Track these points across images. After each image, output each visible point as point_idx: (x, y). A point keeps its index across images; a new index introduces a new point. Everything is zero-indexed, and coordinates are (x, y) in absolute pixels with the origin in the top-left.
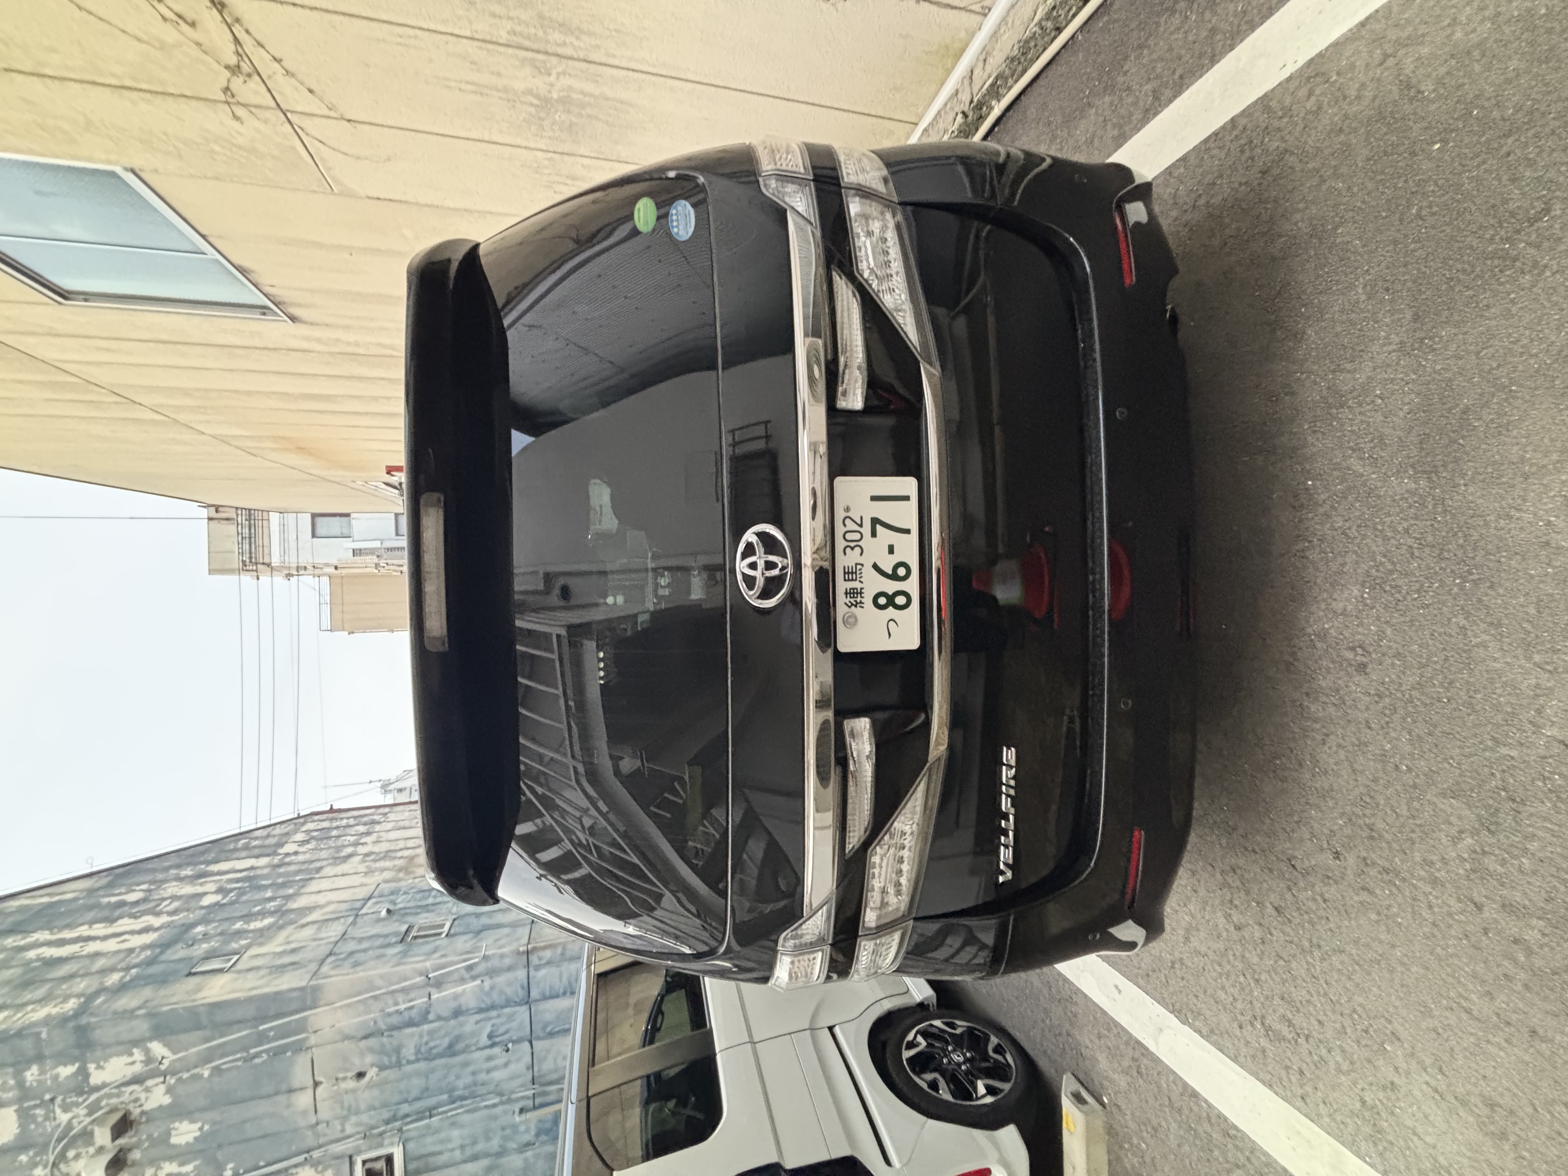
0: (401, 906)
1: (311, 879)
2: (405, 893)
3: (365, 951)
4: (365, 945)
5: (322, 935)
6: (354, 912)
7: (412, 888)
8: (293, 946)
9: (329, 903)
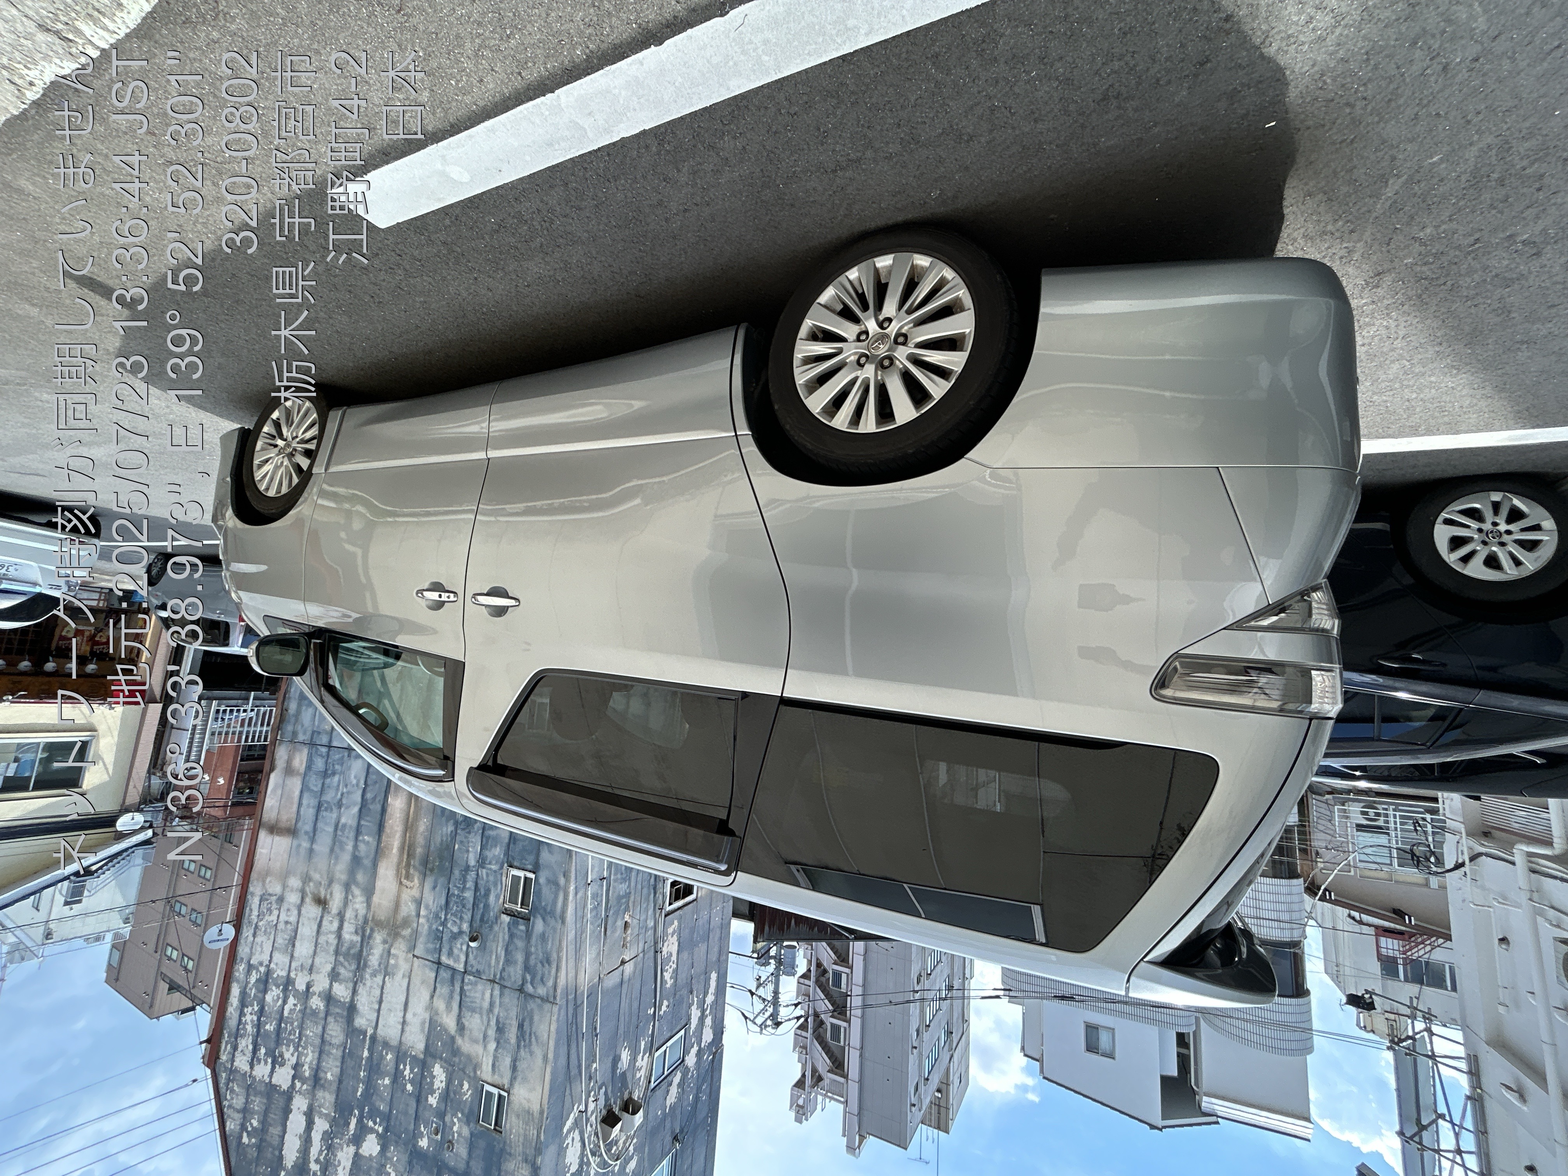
0: (465, 927)
1: (373, 1038)
2: (444, 924)
3: (528, 955)
4: (520, 957)
5: (486, 1005)
6: (458, 977)
7: (437, 916)
8: (492, 1033)
9: (430, 1007)
